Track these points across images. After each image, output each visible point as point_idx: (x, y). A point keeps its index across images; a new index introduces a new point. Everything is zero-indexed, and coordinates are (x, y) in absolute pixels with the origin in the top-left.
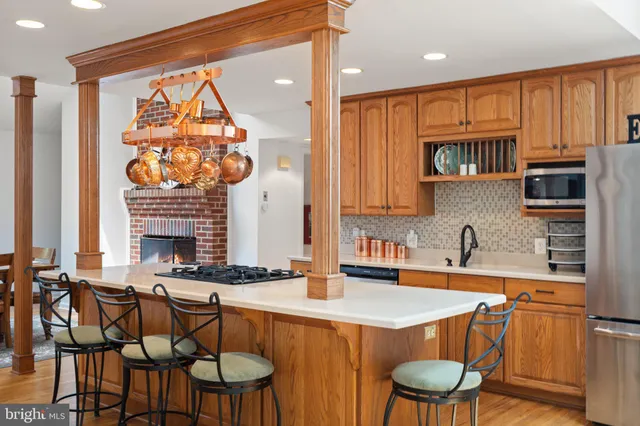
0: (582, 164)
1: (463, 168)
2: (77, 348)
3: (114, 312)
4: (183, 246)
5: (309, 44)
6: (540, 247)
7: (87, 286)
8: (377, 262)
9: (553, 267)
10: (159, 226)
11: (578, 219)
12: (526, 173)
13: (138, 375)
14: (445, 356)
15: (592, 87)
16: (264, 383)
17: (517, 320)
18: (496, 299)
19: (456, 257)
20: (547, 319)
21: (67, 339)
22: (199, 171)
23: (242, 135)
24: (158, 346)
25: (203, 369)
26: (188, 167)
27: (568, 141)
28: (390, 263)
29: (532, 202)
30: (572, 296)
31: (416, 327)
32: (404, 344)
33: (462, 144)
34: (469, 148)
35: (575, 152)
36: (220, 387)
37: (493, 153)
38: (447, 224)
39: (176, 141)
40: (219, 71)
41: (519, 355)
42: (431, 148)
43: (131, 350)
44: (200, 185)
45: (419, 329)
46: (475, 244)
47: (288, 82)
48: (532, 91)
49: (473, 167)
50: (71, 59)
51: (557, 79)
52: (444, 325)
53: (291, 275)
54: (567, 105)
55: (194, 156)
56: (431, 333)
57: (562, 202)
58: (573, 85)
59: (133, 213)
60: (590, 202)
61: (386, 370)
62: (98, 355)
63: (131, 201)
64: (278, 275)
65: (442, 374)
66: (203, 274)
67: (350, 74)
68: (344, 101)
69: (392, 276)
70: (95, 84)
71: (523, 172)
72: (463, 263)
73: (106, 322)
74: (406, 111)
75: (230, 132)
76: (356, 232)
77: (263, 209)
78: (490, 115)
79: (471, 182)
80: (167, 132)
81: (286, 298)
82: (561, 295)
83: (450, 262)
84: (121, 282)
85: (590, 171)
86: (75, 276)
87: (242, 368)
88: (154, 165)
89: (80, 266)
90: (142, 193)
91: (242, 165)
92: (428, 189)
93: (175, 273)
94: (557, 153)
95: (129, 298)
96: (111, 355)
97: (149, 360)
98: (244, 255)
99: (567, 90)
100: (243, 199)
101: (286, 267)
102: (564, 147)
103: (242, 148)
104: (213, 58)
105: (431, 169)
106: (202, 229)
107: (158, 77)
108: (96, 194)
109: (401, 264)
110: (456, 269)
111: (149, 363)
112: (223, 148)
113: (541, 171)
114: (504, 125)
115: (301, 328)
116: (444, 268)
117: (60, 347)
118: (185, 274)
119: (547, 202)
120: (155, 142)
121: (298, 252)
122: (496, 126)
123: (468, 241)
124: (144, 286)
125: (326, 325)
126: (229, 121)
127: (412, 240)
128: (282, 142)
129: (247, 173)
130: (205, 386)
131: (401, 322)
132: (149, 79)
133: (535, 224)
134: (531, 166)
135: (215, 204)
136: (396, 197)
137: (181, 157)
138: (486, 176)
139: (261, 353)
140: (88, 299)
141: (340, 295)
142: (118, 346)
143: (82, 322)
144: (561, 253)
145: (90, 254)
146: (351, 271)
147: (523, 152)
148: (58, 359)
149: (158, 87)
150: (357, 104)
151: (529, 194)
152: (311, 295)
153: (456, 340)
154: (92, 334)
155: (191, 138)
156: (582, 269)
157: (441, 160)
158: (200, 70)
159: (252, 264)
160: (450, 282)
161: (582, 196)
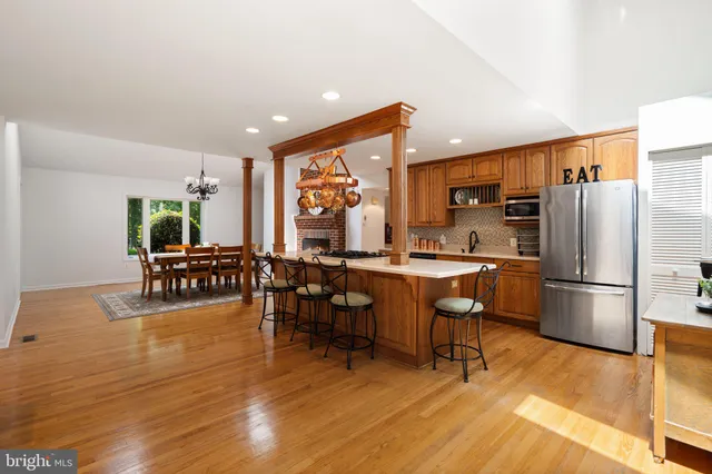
0: (538, 197)
1: (471, 201)
2: (275, 290)
3: (292, 271)
4: (324, 243)
5: (390, 135)
6: (513, 242)
7: (281, 260)
8: (424, 251)
9: (521, 253)
10: (311, 234)
11: (535, 226)
12: (505, 203)
13: (304, 303)
14: (463, 295)
15: (543, 156)
16: (368, 307)
17: (500, 281)
18: (492, 266)
19: (467, 248)
20: (518, 281)
21: (270, 285)
22: (334, 201)
23: (356, 183)
24: (315, 289)
25: (338, 299)
26: (329, 198)
27: (529, 184)
28: (431, 251)
29: (508, 218)
30: (532, 268)
31: (445, 278)
32: (441, 287)
33: (470, 188)
34: (473, 191)
35: (533, 191)
36: (346, 308)
37: (488, 192)
38: (462, 231)
39: (324, 186)
40: (344, 151)
41: (502, 300)
42: (453, 191)
43: (302, 290)
44: (335, 209)
45: (448, 280)
46: (477, 241)
47: (378, 158)
48: (508, 159)
49: (476, 201)
50: (271, 148)
51: (523, 152)
52: (462, 278)
53: (380, 255)
54: (528, 165)
55: (332, 193)
56: (455, 284)
57: (525, 218)
58: (532, 155)
59: (299, 227)
60: (542, 218)
61: (431, 303)
62: (284, 294)
63: (298, 221)
64: (374, 255)
65: (463, 304)
66: (335, 254)
67: (411, 152)
68: (409, 167)
69: (433, 257)
70: (282, 160)
71: (504, 202)
72: (471, 251)
73: (289, 276)
74: (440, 172)
75: (350, 181)
76: (413, 235)
77: (364, 225)
78: (486, 172)
79: (474, 209)
80: (318, 182)
81: (380, 265)
82: (526, 267)
83: (463, 251)
84: (295, 257)
85: (542, 201)
86: (273, 255)
87: (357, 299)
88: (312, 198)
89: (275, 251)
90: (303, 217)
91: (356, 198)
92: (451, 213)
93: (321, 254)
94: (523, 191)
95: (300, 265)
96: (291, 294)
97: (310, 295)
98: (356, 245)
99: (528, 157)
100: (355, 216)
101: (377, 251)
102: (527, 188)
103: (356, 190)
104: (341, 144)
105: (453, 202)
106: (333, 235)
107: (313, 155)
108: (283, 215)
109: (437, 252)
110: (467, 254)
111: (310, 297)
112: (344, 190)
113: (513, 202)
114: (493, 177)
115: (387, 280)
116: (459, 253)
117: (266, 289)
118: (326, 254)
119: (517, 218)
120: (313, 187)
121: (381, 245)
122: (488, 178)
123: (474, 240)
124: (308, 259)
125: (400, 277)
126: (349, 176)
127: (443, 240)
128: (373, 189)
129: (358, 202)
130: (337, 308)
131: (441, 274)
132: (308, 157)
133: (510, 230)
134: (508, 199)
135: (340, 222)
136: (435, 217)
137: (326, 194)
138: (484, 205)
139: (366, 292)
140: (279, 267)
141: (407, 263)
142: (294, 289)
143: (276, 278)
144: (526, 246)
145: (279, 244)
146: (413, 255)
147: (505, 190)
148: (265, 297)
149: (313, 161)
150: (415, 168)
151: (508, 214)
152: (392, 263)
153: (468, 286)
154: (282, 283)
155: (330, 184)
156: (537, 254)
157: (458, 197)
158: (335, 152)
159: (360, 250)
160: (464, 259)
161: (538, 214)
